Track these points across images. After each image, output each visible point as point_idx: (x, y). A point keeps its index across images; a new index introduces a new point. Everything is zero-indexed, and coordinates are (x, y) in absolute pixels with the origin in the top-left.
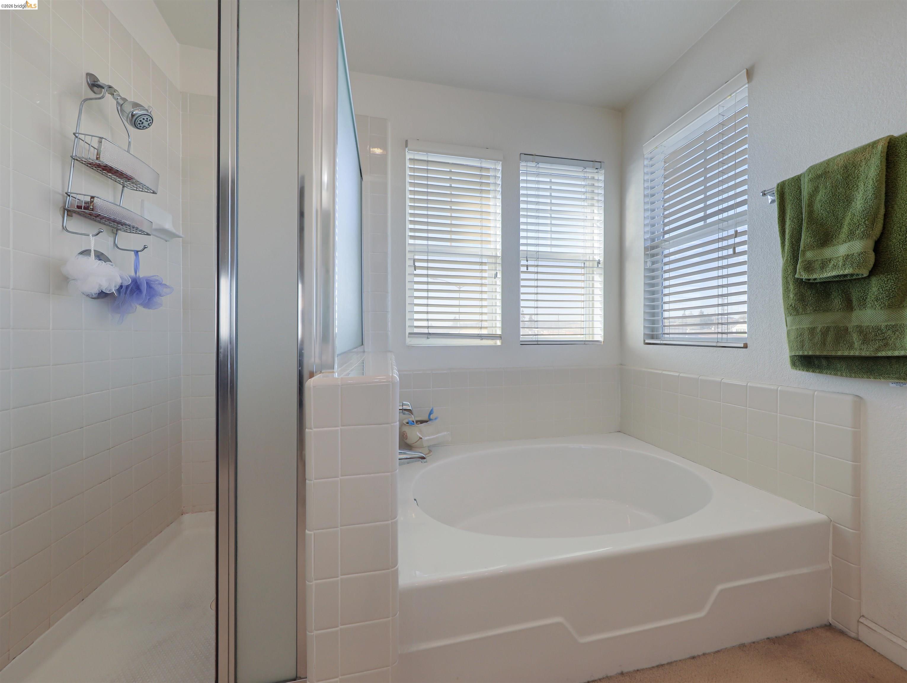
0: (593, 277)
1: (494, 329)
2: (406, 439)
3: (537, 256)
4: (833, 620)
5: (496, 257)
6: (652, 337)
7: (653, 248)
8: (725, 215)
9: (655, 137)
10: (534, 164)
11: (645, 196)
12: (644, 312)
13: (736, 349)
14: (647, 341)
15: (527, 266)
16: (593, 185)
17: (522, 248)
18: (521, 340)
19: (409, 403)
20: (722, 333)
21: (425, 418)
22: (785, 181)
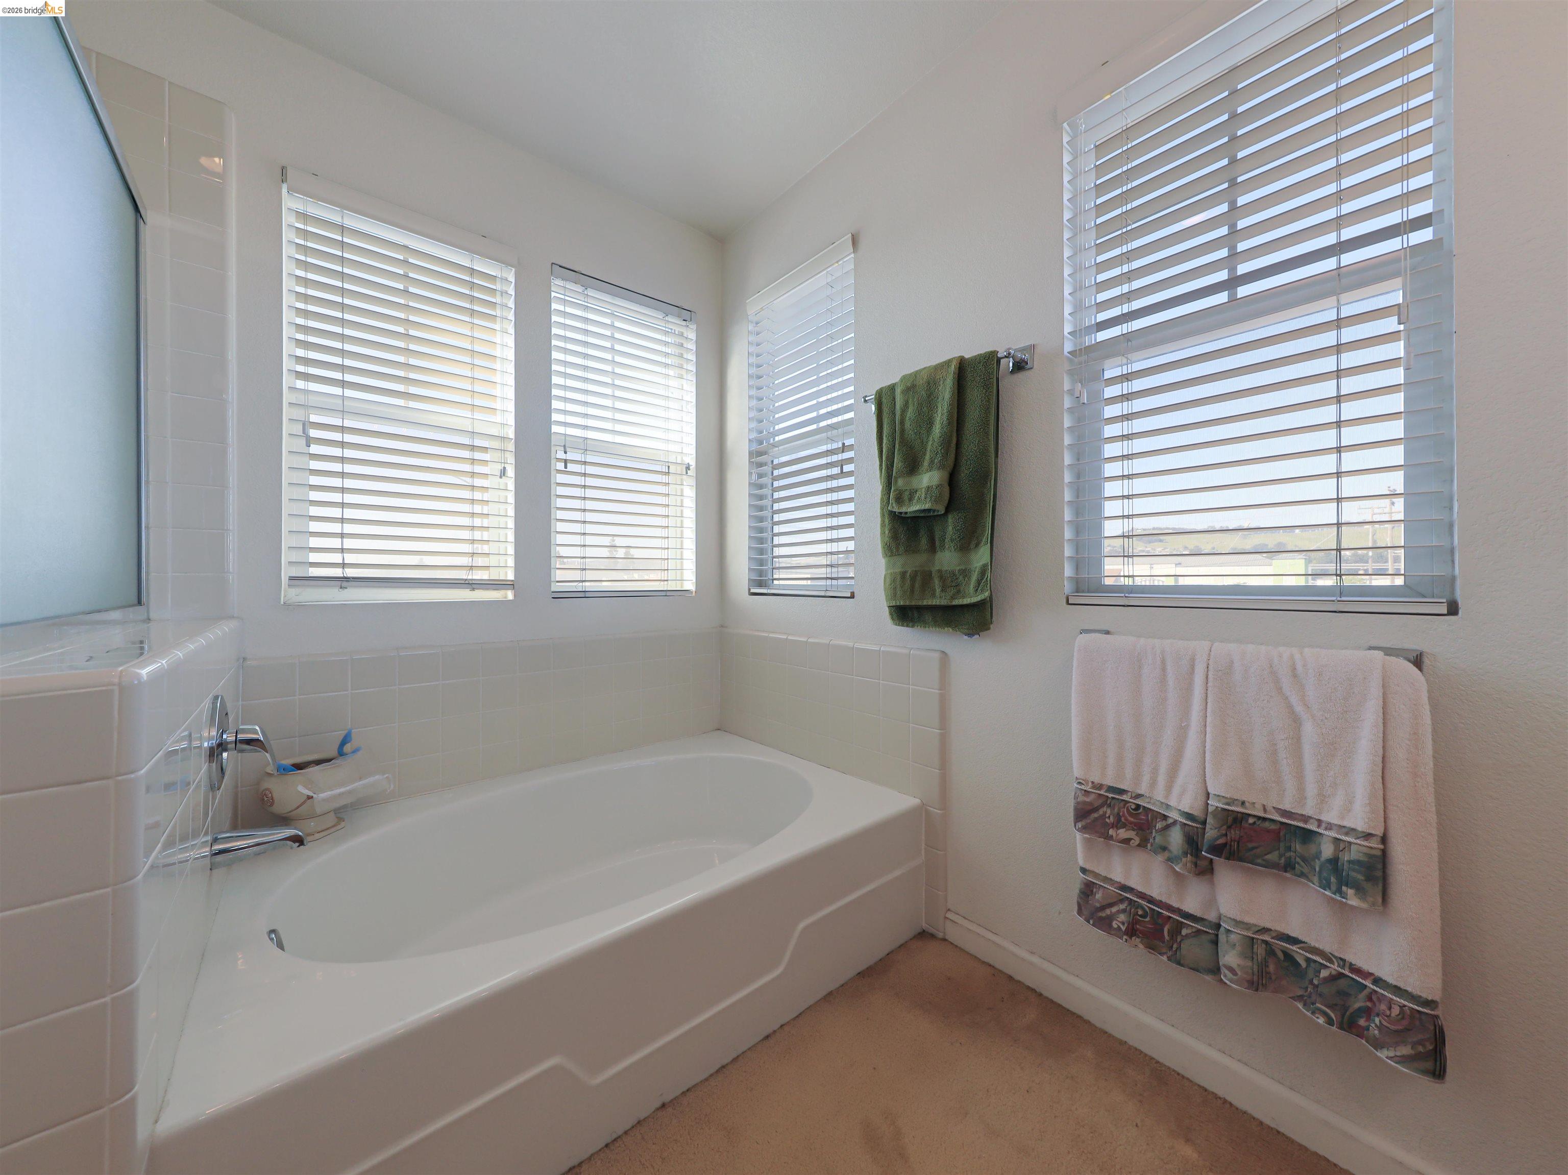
0: (682, 490)
1: (502, 571)
2: (272, 804)
3: (585, 446)
4: (926, 925)
5: (503, 439)
6: (761, 584)
7: (760, 454)
8: (835, 420)
9: (760, 293)
10: (579, 289)
11: (750, 376)
12: (750, 548)
13: (844, 599)
14: (753, 591)
15: (566, 462)
16: (682, 345)
17: (555, 429)
18: (553, 589)
19: (260, 727)
20: (832, 579)
21: (332, 751)
22: (883, 388)
